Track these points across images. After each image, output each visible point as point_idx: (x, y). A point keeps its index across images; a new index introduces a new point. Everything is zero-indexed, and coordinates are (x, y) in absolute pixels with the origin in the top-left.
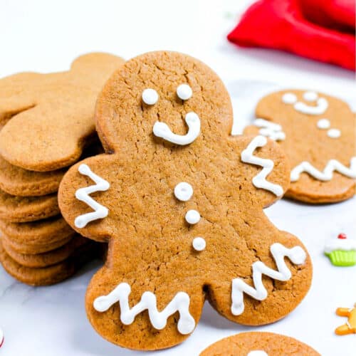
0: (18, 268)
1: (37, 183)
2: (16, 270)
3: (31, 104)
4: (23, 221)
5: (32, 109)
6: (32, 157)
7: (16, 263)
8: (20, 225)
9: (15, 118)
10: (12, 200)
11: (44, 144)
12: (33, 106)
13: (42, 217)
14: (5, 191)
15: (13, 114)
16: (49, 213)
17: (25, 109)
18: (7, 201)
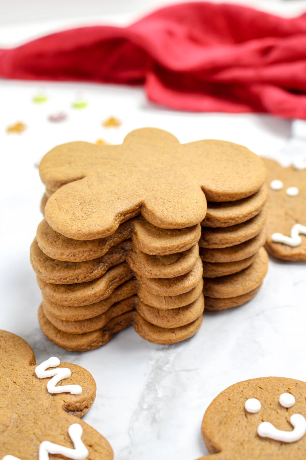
0: (57, 334)
1: (74, 251)
2: (55, 335)
3: (79, 175)
4: (58, 283)
5: (80, 181)
6: (72, 227)
7: (55, 328)
8: (56, 286)
9: (63, 188)
10: (51, 263)
11: (85, 216)
12: (81, 178)
13: (76, 281)
14: (46, 254)
15: (63, 183)
16: (82, 279)
17: (75, 180)
18: (47, 263)
